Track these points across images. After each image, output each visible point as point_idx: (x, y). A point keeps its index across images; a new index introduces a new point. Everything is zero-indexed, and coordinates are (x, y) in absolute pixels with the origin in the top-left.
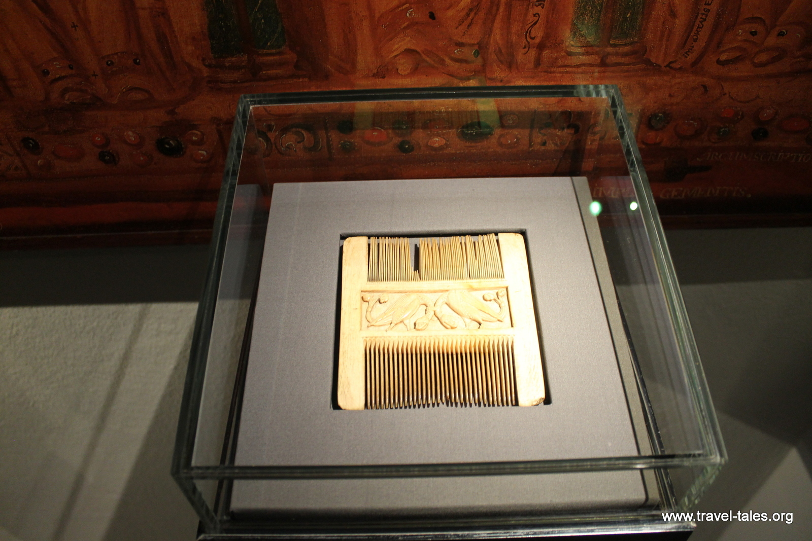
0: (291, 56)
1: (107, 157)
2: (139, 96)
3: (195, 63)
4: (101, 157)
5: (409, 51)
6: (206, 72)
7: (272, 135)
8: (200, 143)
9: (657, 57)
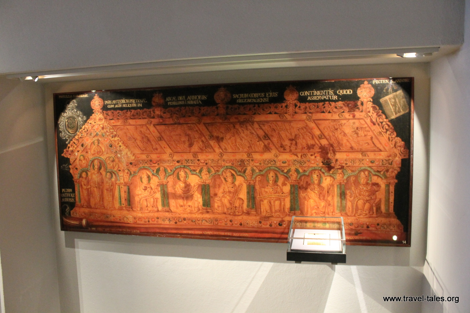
0: (300, 212)
1: (271, 225)
2: (278, 216)
3: (287, 212)
4: (270, 225)
5: (315, 212)
6: (288, 213)
7: (295, 223)
8: (284, 224)
9: (349, 214)
